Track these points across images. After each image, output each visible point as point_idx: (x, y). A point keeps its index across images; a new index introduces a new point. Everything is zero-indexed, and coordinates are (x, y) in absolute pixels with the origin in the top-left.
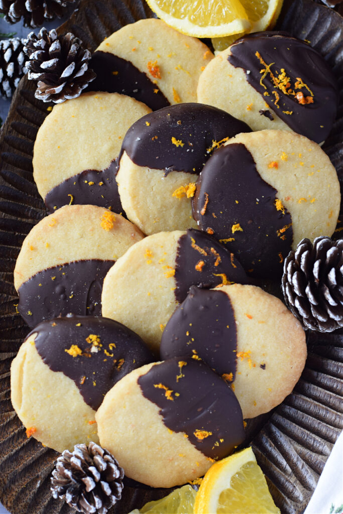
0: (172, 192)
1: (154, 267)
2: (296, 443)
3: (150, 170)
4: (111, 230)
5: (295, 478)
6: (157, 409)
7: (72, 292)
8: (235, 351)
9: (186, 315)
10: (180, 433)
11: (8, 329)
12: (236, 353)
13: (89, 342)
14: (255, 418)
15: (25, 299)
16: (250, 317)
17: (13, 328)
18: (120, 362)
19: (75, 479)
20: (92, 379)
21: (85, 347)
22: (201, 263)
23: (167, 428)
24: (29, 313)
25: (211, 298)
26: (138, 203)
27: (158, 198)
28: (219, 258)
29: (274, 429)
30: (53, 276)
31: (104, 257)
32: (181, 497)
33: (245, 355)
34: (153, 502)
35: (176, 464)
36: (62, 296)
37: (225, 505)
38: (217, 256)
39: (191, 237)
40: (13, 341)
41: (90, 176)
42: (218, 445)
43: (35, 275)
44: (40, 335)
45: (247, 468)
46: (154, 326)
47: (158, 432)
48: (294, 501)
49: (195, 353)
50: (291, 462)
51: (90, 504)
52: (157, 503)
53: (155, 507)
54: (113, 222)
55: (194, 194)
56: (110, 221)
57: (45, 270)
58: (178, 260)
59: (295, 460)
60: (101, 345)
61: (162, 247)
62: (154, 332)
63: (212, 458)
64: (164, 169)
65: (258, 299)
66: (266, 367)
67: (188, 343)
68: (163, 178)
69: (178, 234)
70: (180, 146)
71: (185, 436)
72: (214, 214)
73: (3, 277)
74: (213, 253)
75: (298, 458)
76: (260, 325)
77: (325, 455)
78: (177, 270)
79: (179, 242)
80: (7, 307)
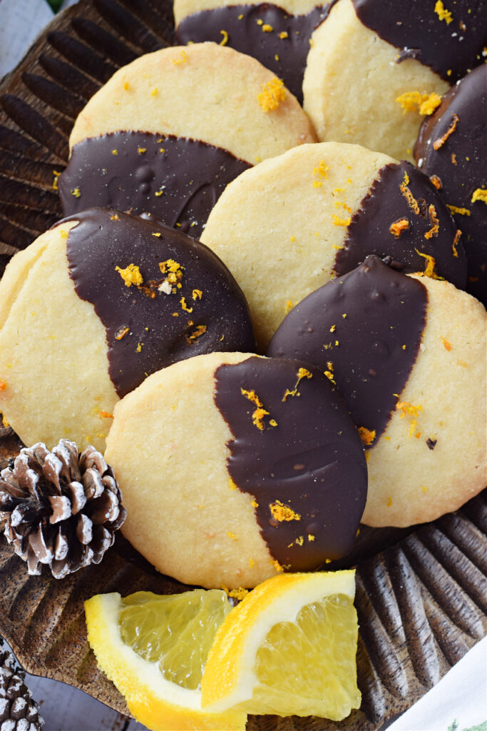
0: (397, 94)
1: (320, 198)
2: (431, 597)
3: (378, 39)
4: (270, 111)
5: (407, 655)
6: (227, 435)
7: (163, 187)
8: (396, 395)
9: (344, 296)
10: (246, 495)
11: (26, 207)
12: (397, 400)
13: (163, 271)
14: (378, 529)
15: (77, 166)
16: (448, 348)
17: (37, 209)
18: (198, 330)
19: (38, 491)
20: (138, 339)
21: (152, 275)
22: (404, 223)
23: (230, 477)
24: (76, 192)
25: (397, 285)
26: (333, 88)
27: (371, 93)
28: (437, 227)
29: (402, 559)
30: (142, 147)
31: (240, 153)
32: (203, 606)
33: (410, 409)
34: (150, 594)
35: (216, 547)
36: (143, 186)
37: (276, 647)
38: (435, 223)
39: (405, 172)
40: (27, 230)
41: (270, 15)
42: (301, 544)
43: (112, 134)
44: (84, 225)
45: (335, 604)
46: (276, 298)
47: (210, 477)
48: (390, 691)
49: (330, 368)
50: (409, 626)
51: (48, 547)
52: (158, 599)
53: (152, 603)
54: (280, 101)
55: (434, 112)
56: (275, 96)
57: (133, 133)
58: (366, 202)
59: (419, 624)
60: (180, 286)
61: (349, 168)
62: (273, 309)
63: (281, 564)
64: (402, 48)
65: (474, 321)
66: (436, 447)
67: (326, 347)
68: (392, 64)
69: (384, 160)
70: (444, 20)
71: (254, 504)
72: (454, 156)
73: (55, 119)
74: (430, 215)
75: (424, 623)
76: (460, 367)
77: (472, 636)
78: (355, 218)
79: (381, 172)
80: (41, 171)
